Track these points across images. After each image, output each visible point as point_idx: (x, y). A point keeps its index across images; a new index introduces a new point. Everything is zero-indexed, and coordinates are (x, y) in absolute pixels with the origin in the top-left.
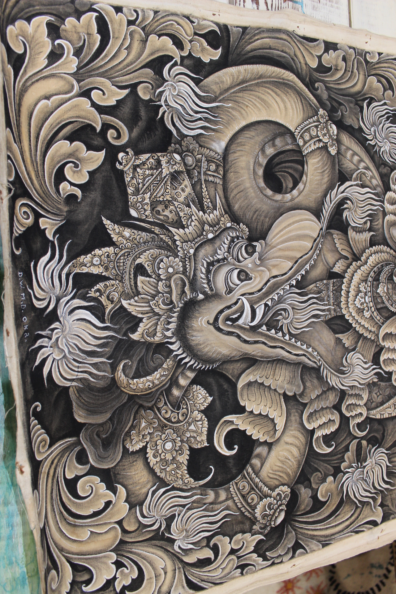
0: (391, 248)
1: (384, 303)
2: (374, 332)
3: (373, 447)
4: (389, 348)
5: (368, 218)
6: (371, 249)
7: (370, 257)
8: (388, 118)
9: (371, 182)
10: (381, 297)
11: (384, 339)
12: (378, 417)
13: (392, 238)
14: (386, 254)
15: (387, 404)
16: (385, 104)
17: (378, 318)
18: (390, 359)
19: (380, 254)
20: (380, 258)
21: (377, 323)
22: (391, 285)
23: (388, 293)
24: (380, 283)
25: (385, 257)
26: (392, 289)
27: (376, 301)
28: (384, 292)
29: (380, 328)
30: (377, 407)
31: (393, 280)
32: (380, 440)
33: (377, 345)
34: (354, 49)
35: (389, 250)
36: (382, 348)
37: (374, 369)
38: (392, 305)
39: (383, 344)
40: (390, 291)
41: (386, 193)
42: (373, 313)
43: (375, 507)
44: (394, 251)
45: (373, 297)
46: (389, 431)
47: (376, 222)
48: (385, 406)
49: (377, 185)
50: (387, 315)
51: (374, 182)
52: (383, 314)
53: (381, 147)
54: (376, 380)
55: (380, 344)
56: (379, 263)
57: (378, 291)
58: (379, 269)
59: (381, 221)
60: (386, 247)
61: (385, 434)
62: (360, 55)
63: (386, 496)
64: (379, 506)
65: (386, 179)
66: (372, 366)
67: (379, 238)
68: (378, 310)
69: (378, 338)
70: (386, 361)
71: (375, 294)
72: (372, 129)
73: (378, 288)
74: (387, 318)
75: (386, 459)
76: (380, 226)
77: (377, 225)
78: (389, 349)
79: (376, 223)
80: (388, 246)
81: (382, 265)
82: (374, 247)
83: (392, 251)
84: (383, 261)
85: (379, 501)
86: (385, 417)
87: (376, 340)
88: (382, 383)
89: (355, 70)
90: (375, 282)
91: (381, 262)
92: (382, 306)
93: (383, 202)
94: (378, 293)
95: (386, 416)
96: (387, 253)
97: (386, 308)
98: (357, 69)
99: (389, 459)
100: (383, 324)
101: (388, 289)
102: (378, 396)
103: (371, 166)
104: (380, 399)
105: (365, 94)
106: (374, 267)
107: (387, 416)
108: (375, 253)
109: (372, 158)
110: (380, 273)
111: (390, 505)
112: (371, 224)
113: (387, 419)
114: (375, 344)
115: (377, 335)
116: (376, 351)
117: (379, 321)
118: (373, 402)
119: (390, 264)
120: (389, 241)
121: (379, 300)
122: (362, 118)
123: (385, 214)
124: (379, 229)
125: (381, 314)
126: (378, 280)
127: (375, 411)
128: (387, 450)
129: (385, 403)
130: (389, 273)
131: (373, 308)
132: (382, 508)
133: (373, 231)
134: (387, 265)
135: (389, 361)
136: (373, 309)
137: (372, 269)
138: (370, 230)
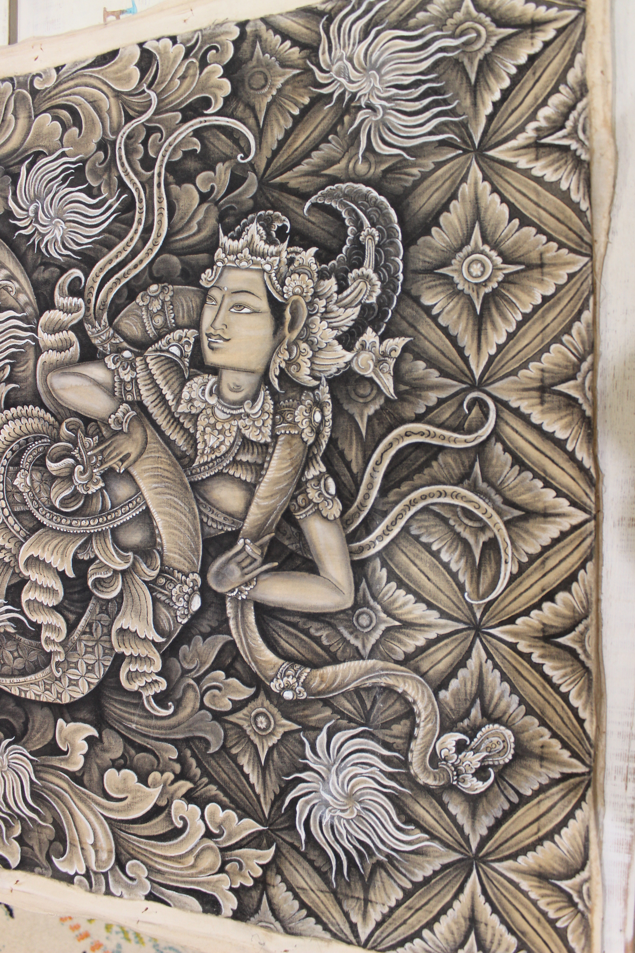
0: (47, 410)
1: (25, 504)
2: (10, 551)
3: (6, 738)
4: (36, 582)
5: (7, 361)
6: (6, 412)
7: (5, 426)
8: (64, 180)
9: (16, 300)
10: (21, 493)
11: (27, 564)
12: (15, 692)
13: (50, 392)
14: (36, 420)
15: (33, 677)
16: (63, 154)
17: (17, 527)
18: (38, 602)
19: (24, 421)
20: (23, 428)
21: (15, 536)
22: (39, 475)
23: (32, 489)
24: (19, 470)
25: (35, 426)
26: (41, 481)
27: (11, 499)
28: (26, 486)
29: (21, 546)
30: (12, 675)
31: (45, 466)
32: (19, 732)
33: (14, 573)
34: (11, 80)
35: (42, 413)
36: (24, 581)
37: (7, 611)
38: (37, 509)
39: (26, 574)
40: (36, 484)
41: (41, 315)
42: (7, 517)
43: (7, 838)
44: (53, 415)
45: (7, 492)
46: (37, 725)
47: (23, 365)
48: (28, 678)
49: (26, 304)
50: (31, 525)
51: (23, 298)
52: (26, 523)
53: (43, 236)
54: (12, 631)
55: (21, 572)
56: (21, 436)
57: (15, 483)
58: (20, 446)
59: (31, 363)
60: (37, 408)
61: (30, 727)
62: (22, 85)
63: (30, 830)
64: (15, 839)
65: (45, 290)
66: (5, 605)
67: (27, 393)
68: (16, 514)
69: (17, 561)
70: (31, 603)
71: (10, 488)
72: (32, 208)
73: (16, 477)
74: (32, 531)
75: (31, 769)
76: (29, 372)
77: (24, 371)
78: (36, 586)
79: (22, 368)
80: (42, 406)
81: (26, 439)
82: (13, 409)
83: (48, 416)
84: (30, 433)
85: (18, 831)
86: (28, 697)
87: (12, 564)
88: (23, 639)
89: (10, 116)
90: (11, 468)
91: (26, 435)
92: (22, 508)
93: (35, 331)
94: (16, 487)
95: (31, 696)
96: (39, 418)
97: (29, 512)
98: (15, 113)
99: (35, 771)
100: (26, 539)
101: (32, 480)
102: (15, 658)
103: (18, 273)
104: (19, 664)
105: (26, 151)
106: (12, 442)
107: (33, 698)
108: (13, 419)
109: (21, 259)
110: (22, 452)
111: (36, 848)
112: (12, 370)
113: (30, 701)
114: (11, 571)
115: (15, 557)
116: (13, 582)
117: (18, 532)
118: (5, 664)
119: (42, 438)
120: (44, 398)
121: (17, 498)
122: (14, 194)
123: (38, 351)
124: (26, 378)
125: (21, 523)
126: (18, 464)
127: (8, 680)
128: (31, 753)
129: (29, 674)
130: (39, 453)
131: (6, 510)
132: (21, 846)
133: (15, 383)
134: (35, 439)
135: (36, 605)
136: (6, 512)
137: (9, 446)
138: (9, 380)
